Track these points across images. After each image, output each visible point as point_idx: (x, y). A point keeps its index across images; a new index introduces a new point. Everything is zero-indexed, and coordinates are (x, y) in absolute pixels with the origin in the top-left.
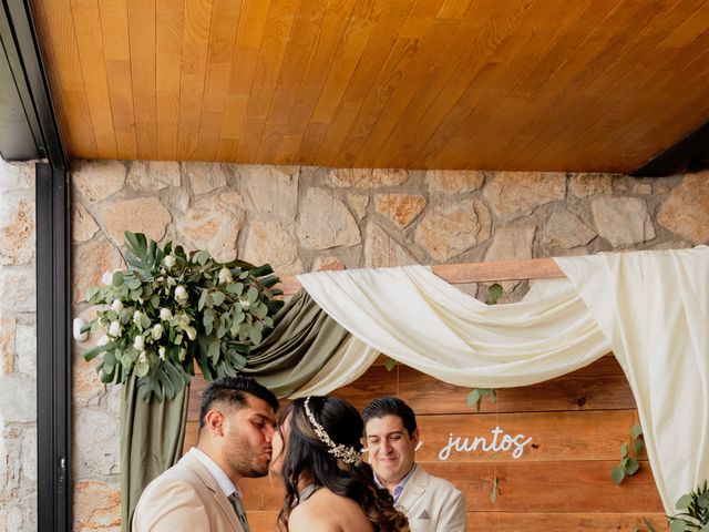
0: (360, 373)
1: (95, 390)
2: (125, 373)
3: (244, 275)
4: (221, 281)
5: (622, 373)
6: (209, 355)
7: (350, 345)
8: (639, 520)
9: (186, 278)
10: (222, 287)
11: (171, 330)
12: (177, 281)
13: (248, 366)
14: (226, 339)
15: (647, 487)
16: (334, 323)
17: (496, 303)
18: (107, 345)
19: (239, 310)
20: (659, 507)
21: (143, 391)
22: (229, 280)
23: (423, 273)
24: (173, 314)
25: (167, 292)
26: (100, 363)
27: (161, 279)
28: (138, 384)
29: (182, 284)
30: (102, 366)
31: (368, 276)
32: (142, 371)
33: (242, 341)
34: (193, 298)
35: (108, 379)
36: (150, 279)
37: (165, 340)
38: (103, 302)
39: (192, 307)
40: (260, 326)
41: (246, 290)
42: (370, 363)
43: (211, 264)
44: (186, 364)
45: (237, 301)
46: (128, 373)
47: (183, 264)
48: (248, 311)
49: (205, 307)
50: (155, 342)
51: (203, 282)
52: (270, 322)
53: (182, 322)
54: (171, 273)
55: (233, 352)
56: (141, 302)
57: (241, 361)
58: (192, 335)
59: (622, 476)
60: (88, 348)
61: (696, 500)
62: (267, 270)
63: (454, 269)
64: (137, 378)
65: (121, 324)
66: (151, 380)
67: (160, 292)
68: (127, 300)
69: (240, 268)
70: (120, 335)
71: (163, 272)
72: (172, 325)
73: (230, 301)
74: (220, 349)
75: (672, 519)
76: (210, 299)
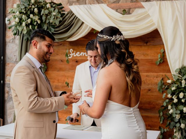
0: (86, 34)
1: (11, 38)
3: (54, 6)
4: (48, 7)
5: (160, 35)
6: (44, 28)
7: (84, 26)
8: (162, 75)
9: (38, 6)
10: (48, 9)
11: (33, 20)
12: (35, 7)
13: (55, 31)
14: (49, 23)
16: (79, 20)
17: (125, 14)
18: (15, 25)
19: (53, 15)
20: (169, 71)
21: (25, 38)
22: (50, 7)
23: (104, 6)
24: (34, 16)
25: (32, 10)
26: (13, 30)
27: (30, 6)
28: (24, 36)
29: (36, 7)
31: (89, 7)
32: (25, 32)
33: (53, 24)
34: (40, 12)
35: (15, 34)
36: (27, 6)
37: (31, 23)
38: (14, 12)
39: (39, 14)
40: (59, 20)
41: (54, 10)
42: (89, 31)
43: (45, 2)
45: (52, 13)
46: (21, 32)
47: (37, 2)
48: (55, 16)
49: (43, 14)
50: (29, 24)
51: (42, 7)
52: (61, 19)
53: (36, 18)
54: (33, 4)
55: (51, 27)
56: (25, 12)
57: (53, 30)
58: (39, 22)
59: (158, 63)
60: (9, 26)
61: (180, 70)
62: (60, 4)
63: (113, 5)
64: (23, 34)
65: (19, 18)
66: (27, 35)
67: (30, 10)
68: (21, 12)
69: (53, 4)
70: (19, 22)
71: (31, 4)
72: (33, 19)
73: (50, 13)
74: (47, 26)
75: (174, 75)
76: (44, 12)
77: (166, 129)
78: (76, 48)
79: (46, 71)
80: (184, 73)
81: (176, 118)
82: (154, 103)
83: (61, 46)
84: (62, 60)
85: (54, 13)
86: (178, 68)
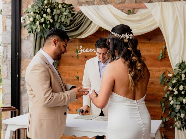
0: (95, 32)
1: (26, 36)
2: (34, 31)
3: (65, 6)
4: (59, 8)
5: (161, 33)
6: (56, 26)
7: (92, 25)
8: (164, 70)
9: (50, 6)
10: (60, 9)
11: (46, 20)
13: (66, 29)
14: (60, 22)
16: (88, 19)
17: (129, 14)
18: (30, 24)
19: (64, 15)
20: (170, 66)
21: (39, 36)
22: (61, 7)
23: (111, 6)
24: (47, 15)
25: (45, 10)
27: (44, 7)
29: (49, 8)
30: (28, 29)
31: (97, 7)
32: (39, 30)
33: (64, 23)
34: (52, 12)
35: (30, 32)
36: (41, 7)
37: (45, 22)
38: (28, 12)
39: (52, 14)
40: (69, 19)
41: (66, 10)
42: (97, 29)
43: (57, 3)
44: (50, 28)
45: (63, 13)
46: (35, 31)
47: (49, 3)
48: (66, 15)
49: (55, 14)
50: (42, 23)
51: (54, 8)
52: (72, 18)
53: (49, 18)
54: (46, 5)
55: (62, 26)
56: (38, 12)
57: (64, 28)
58: (51, 21)
59: (160, 58)
60: (24, 25)
61: (180, 65)
62: (71, 5)
63: (119, 6)
64: (37, 32)
65: (33, 18)
66: (41, 33)
67: (43, 10)
68: (35, 12)
69: (64, 4)
70: (33, 21)
71: (44, 5)
72: (46, 18)
73: (61, 13)
74: (59, 25)
75: (174, 69)
76: (56, 12)
77: (168, 118)
78: (85, 45)
79: (58, 66)
80: (184, 68)
81: (177, 108)
83: (72, 42)
84: (72, 56)
86: (178, 63)
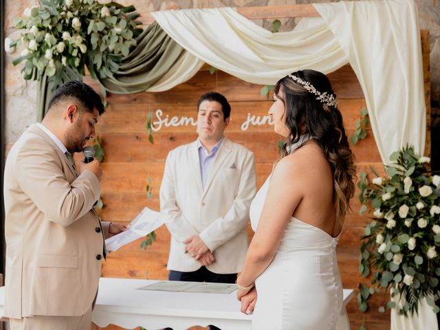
0: (192, 75)
1: (19, 85)
2: (40, 73)
3: (117, 12)
4: (103, 15)
5: (355, 76)
6: (95, 63)
7: (185, 58)
8: (366, 167)
9: (80, 13)
10: (103, 19)
11: (70, 46)
12: (74, 15)
13: (120, 70)
14: (106, 52)
15: (370, 147)
16: (175, 44)
17: (277, 31)
18: (28, 55)
19: (114, 34)
20: (379, 159)
22: (108, 14)
23: (231, 12)
24: (71, 36)
25: (67, 21)
26: (22, 67)
27: (63, 13)
28: (49, 80)
29: (77, 16)
30: (24, 69)
31: (196, 14)
32: (51, 72)
33: (116, 54)
34: (84, 26)
35: (28, 77)
36: (56, 13)
37: (66, 52)
38: (25, 27)
39: (84, 31)
40: (128, 44)
41: (118, 21)
42: (198, 69)
43: (96, 4)
44: (80, 68)
45: (113, 28)
46: (41, 73)
47: (78, 5)
48: (120, 35)
49: (92, 32)
50: (59, 54)
51: (90, 16)
52: (134, 42)
53: (77, 41)
54: (70, 10)
55: (110, 61)
56: (50, 27)
57: (116, 67)
58: (83, 49)
59: (356, 139)
60: (15, 57)
61: (402, 155)
62: (132, 9)
63: (251, 10)
64: (47, 77)
65: (37, 42)
66: (56, 79)
67: (62, 21)
68: (41, 26)
69: (114, 7)
70: (36, 49)
71: (65, 9)
72: (70, 43)
73: (108, 28)
74: (102, 59)
75: (387, 167)
76: (95, 26)
77: (374, 287)
78: (170, 107)
79: (102, 161)
80: (410, 162)
81: (394, 262)
82: (347, 231)
83: (136, 102)
84: (139, 135)
85: (117, 30)
86: (396, 151)
